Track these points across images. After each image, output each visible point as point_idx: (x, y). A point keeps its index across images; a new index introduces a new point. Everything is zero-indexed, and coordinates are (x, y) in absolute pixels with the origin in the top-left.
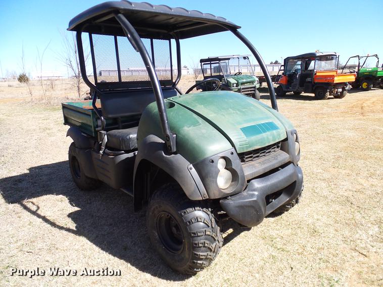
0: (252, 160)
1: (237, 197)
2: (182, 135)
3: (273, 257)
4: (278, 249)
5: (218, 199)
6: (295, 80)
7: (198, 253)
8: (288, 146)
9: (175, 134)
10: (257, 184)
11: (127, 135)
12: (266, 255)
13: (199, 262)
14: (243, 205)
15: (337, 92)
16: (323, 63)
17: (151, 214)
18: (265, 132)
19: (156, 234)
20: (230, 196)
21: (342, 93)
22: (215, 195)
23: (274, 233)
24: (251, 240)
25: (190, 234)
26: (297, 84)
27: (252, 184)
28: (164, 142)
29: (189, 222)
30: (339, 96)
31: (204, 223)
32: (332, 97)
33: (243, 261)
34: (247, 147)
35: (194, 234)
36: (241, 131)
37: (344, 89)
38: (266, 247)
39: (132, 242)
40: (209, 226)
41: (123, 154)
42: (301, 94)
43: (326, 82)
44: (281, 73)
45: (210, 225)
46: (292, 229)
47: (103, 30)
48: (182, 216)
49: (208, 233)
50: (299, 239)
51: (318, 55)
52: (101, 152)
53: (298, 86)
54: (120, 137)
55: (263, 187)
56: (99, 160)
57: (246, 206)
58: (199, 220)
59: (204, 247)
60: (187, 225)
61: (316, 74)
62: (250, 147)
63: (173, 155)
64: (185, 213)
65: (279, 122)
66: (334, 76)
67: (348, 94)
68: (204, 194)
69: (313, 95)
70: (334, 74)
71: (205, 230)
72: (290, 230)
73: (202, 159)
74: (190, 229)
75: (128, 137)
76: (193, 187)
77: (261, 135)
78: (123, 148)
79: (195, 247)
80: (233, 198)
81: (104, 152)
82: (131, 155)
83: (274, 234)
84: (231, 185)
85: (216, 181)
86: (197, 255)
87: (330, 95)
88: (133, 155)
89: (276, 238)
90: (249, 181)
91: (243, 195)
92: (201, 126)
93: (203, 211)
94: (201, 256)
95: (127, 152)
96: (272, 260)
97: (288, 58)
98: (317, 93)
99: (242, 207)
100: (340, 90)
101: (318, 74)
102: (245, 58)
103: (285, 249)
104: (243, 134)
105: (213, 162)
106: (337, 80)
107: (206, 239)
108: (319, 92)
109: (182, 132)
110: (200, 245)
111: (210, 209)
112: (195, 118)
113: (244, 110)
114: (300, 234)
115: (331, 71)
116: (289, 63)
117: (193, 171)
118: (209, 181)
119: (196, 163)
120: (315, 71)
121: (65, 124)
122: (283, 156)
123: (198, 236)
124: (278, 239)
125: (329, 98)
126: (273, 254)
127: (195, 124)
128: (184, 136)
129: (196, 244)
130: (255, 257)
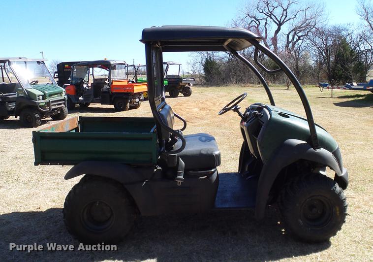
15: (135, 102)
21: (138, 103)
25: (342, 200)
43: (125, 92)
52: (180, 177)
60: (339, 196)
61: (112, 83)
66: (133, 86)
69: (112, 106)
74: (342, 197)
78: (216, 164)
98: (117, 105)
100: (137, 100)
102: (39, 63)
106: (137, 90)
108: (119, 104)
120: (111, 80)
125: (129, 109)
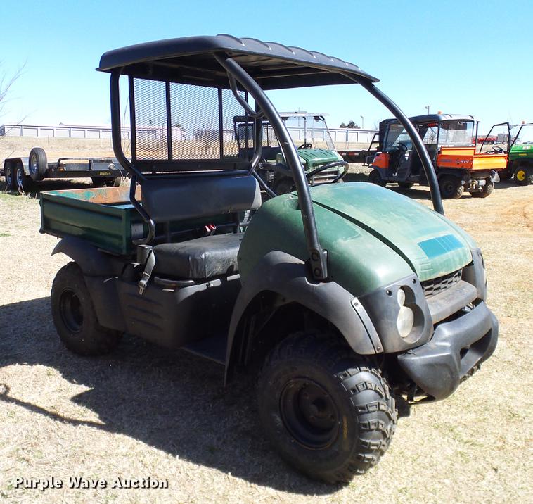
0: (431, 294)
1: (421, 350)
2: (338, 252)
3: (462, 454)
4: (466, 443)
5: (396, 353)
6: (402, 162)
7: (368, 441)
8: (475, 274)
9: (325, 250)
10: (446, 331)
11: (201, 253)
12: (450, 452)
13: (368, 456)
14: (431, 362)
15: (477, 186)
16: (451, 133)
17: (270, 383)
18: (449, 250)
19: (279, 419)
20: (413, 349)
21: (485, 188)
22: (393, 347)
23: (450, 419)
24: (418, 430)
25: (356, 409)
26: (406, 169)
27: (440, 330)
28: (304, 263)
29: (354, 391)
30: (480, 193)
31: (375, 391)
32: (468, 194)
33: (419, 461)
34: (429, 272)
35: (363, 408)
36: (419, 248)
37: (488, 181)
38: (445, 440)
39: (219, 439)
40: (381, 396)
41: (191, 284)
42: (413, 188)
43: (459, 167)
44: (374, 147)
45: (384, 395)
46: (475, 412)
47: (151, 72)
48: (341, 381)
49: (382, 407)
50: (492, 427)
51: (443, 118)
52: (144, 282)
53: (408, 172)
54: (189, 255)
55: (457, 335)
56: (139, 296)
57: (437, 364)
58: (369, 386)
59: (378, 429)
60: (350, 395)
61: (440, 152)
62: (434, 272)
63: (321, 284)
64: (345, 375)
65: (459, 236)
66: (471, 157)
67: (494, 190)
68: (378, 345)
70: (470, 153)
71: (379, 403)
72: (473, 415)
73: (373, 289)
74: (356, 401)
75: (203, 256)
76: (361, 334)
77: (446, 254)
78: (193, 274)
79: (363, 429)
80: (417, 352)
81: (150, 282)
82: (203, 287)
83: (451, 421)
84: (412, 332)
85: (396, 324)
86: (366, 444)
87: (465, 191)
88: (206, 288)
89: (456, 427)
90: (435, 326)
91: (430, 347)
92: (362, 238)
93: (372, 372)
94: (373, 445)
95: (198, 282)
96: (461, 459)
97: (387, 120)
98: (444, 187)
99: (431, 365)
100: (483, 183)
101: (444, 153)
102: (317, 118)
103: (476, 443)
104: (423, 253)
105: (390, 293)
106: (478, 164)
107: (380, 417)
108: (447, 186)
109: (336, 246)
110: (373, 427)
111: (380, 370)
112: (349, 226)
113: (410, 215)
114: (491, 421)
115: (466, 148)
116: (391, 131)
117: (360, 308)
118: (385, 323)
119: (363, 296)
120: (439, 146)
121: (42, 231)
122: (469, 290)
123: (369, 412)
124: (460, 428)
125: (464, 197)
126: (460, 450)
127: (353, 235)
128: (342, 254)
129: (365, 425)
130: (434, 455)
